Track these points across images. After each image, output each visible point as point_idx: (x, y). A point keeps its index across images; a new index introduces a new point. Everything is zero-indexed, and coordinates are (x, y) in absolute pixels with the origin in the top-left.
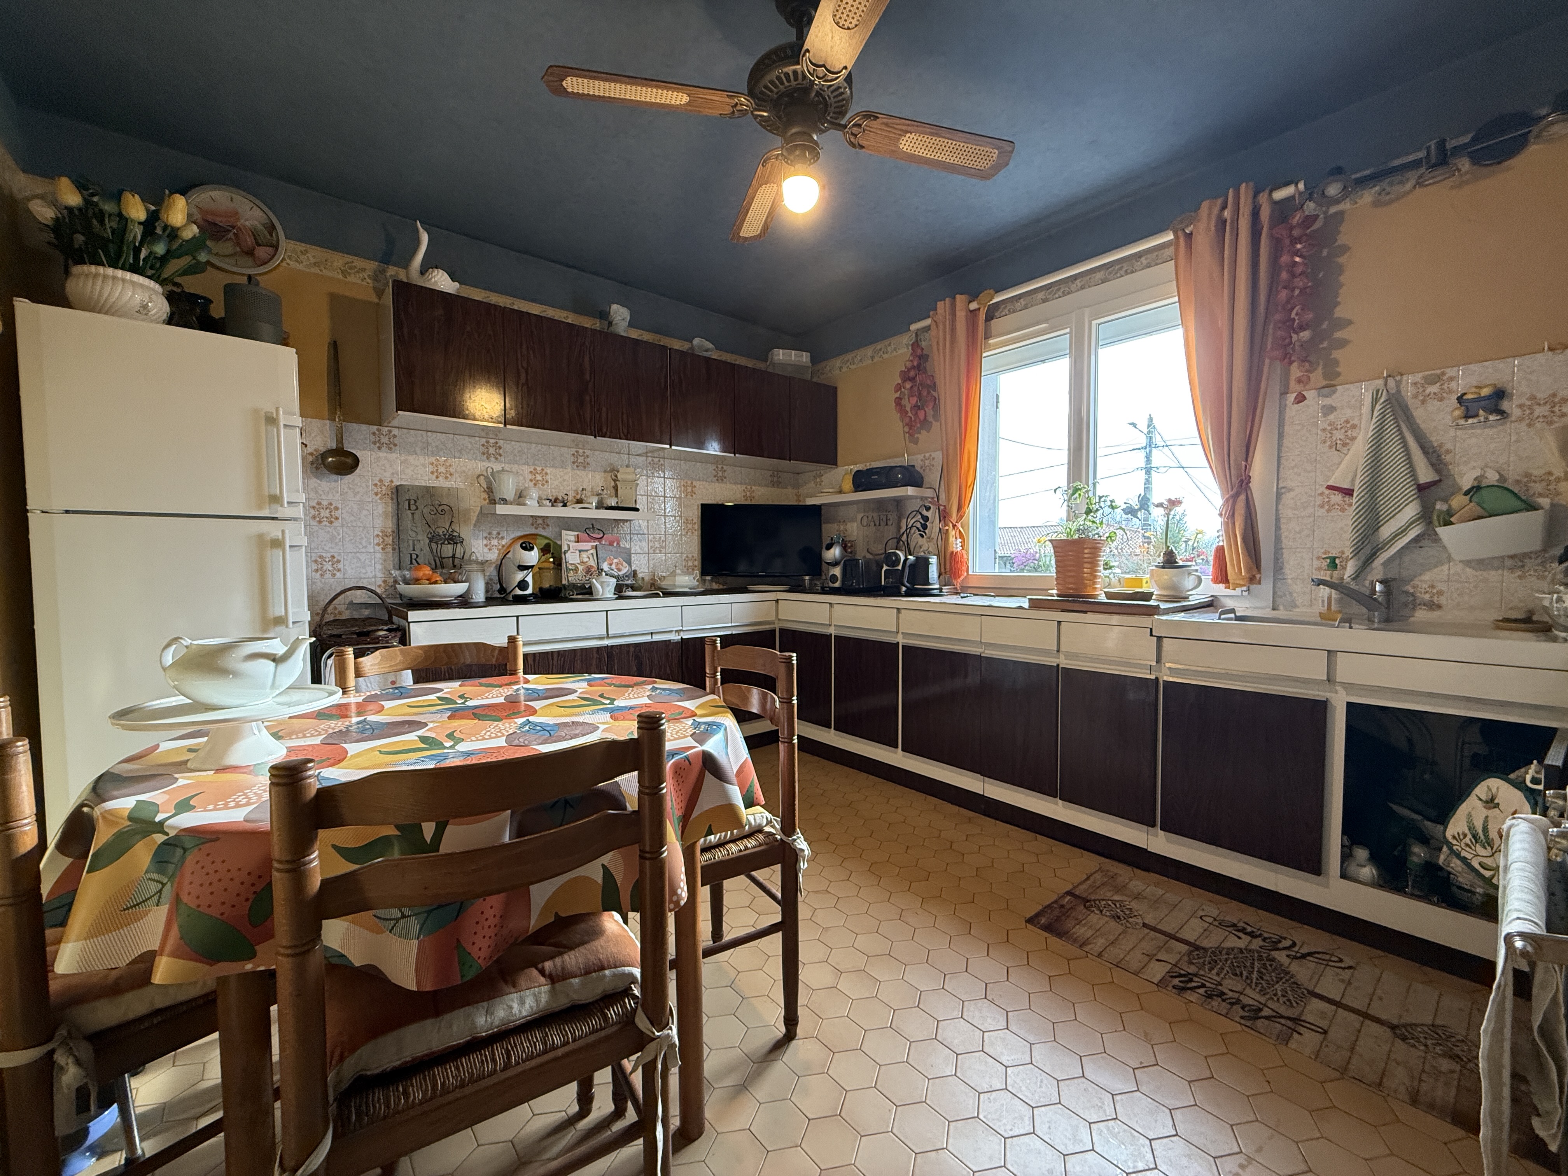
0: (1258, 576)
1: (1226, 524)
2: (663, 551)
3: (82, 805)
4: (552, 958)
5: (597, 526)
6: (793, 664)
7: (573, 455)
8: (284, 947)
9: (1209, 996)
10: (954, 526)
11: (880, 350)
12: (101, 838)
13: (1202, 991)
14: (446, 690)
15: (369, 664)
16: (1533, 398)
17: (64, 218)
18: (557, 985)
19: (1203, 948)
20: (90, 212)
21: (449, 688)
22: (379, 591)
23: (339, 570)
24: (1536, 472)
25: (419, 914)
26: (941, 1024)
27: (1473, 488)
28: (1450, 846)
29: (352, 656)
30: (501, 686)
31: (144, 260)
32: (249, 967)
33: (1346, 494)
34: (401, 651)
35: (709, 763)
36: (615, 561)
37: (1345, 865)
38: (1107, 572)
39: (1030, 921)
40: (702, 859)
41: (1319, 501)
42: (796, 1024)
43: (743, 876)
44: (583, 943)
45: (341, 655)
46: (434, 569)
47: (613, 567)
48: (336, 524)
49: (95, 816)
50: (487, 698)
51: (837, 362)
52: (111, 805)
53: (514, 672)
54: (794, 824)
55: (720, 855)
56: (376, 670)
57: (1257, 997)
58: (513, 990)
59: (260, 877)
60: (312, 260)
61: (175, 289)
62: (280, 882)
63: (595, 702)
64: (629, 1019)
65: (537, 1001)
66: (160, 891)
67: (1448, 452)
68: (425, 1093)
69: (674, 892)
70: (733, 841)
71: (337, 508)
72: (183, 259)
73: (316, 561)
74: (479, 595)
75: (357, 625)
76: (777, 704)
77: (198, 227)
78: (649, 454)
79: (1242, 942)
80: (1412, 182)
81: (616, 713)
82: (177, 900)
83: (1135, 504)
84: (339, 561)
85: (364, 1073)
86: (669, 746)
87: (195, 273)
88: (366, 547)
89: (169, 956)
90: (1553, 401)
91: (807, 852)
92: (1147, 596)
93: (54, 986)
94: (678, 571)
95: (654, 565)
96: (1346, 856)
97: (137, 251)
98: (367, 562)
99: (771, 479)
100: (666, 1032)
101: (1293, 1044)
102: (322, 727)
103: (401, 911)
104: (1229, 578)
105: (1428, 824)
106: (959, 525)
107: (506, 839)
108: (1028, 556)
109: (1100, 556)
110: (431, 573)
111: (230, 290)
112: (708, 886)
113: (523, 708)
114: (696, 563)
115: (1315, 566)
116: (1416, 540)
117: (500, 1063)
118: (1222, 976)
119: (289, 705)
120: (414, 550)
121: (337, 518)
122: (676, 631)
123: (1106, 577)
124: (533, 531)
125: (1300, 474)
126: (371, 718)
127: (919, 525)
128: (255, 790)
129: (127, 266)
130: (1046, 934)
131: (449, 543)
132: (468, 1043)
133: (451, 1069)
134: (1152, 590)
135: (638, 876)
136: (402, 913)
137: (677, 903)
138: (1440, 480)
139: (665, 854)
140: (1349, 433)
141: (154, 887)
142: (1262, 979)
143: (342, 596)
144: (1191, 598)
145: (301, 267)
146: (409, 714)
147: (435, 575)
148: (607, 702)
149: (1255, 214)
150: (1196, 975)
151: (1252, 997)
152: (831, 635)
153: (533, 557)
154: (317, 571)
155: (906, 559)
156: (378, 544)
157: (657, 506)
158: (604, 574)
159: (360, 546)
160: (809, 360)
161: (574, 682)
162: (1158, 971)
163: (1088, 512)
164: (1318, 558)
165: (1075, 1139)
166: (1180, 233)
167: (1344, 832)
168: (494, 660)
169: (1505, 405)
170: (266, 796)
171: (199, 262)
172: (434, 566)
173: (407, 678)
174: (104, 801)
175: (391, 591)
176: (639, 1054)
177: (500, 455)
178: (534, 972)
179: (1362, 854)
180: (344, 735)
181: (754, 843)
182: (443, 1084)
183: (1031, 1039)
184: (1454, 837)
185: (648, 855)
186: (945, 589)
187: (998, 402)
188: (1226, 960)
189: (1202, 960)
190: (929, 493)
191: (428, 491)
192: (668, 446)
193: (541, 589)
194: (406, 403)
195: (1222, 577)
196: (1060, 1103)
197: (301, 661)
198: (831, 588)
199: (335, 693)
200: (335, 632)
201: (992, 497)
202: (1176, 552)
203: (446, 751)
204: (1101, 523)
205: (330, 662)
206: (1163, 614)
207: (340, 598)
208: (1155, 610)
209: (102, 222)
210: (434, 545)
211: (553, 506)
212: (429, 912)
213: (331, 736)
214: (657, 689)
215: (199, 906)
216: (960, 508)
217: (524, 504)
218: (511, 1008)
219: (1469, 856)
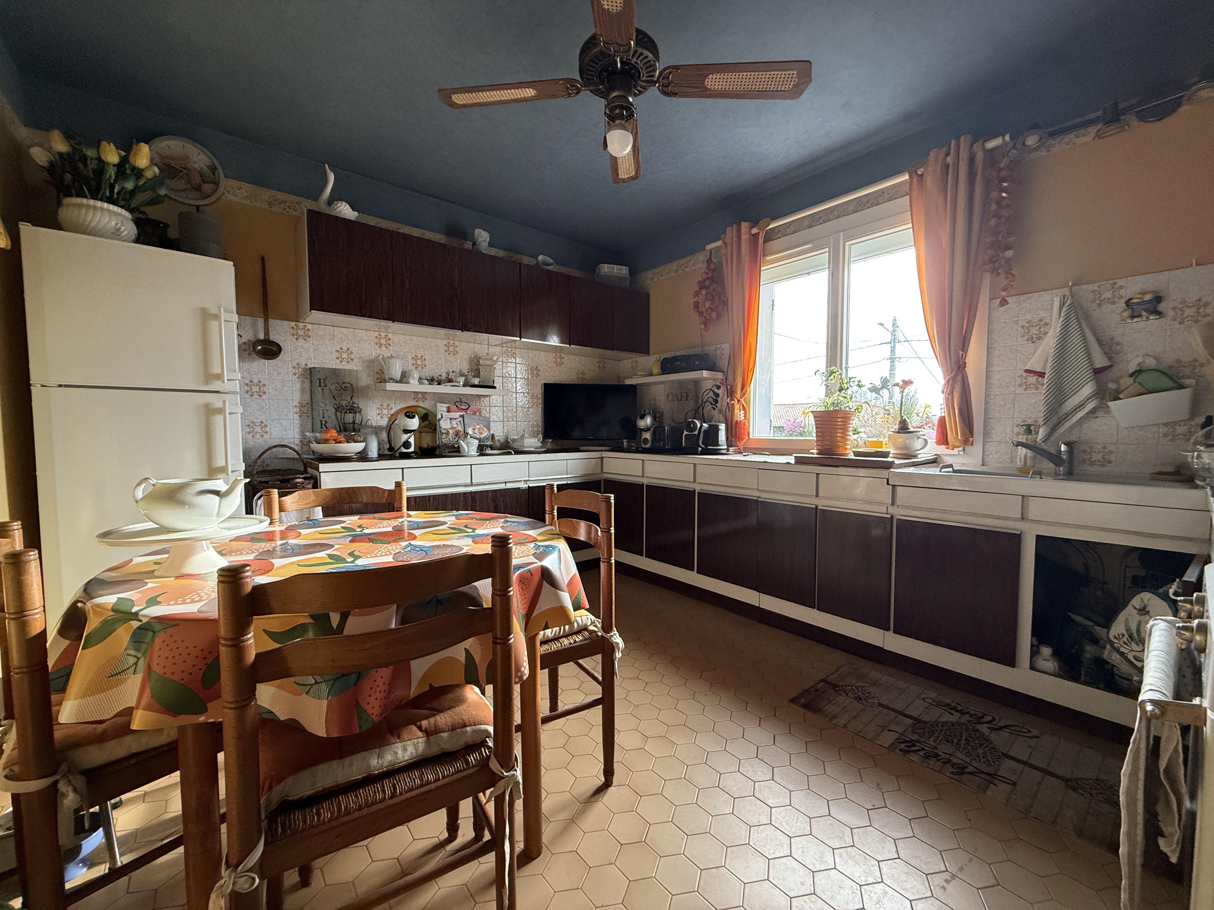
0: (971, 439)
1: (947, 400)
2: (515, 419)
3: (77, 601)
4: (427, 718)
5: (464, 400)
6: (611, 503)
7: (446, 345)
8: (229, 702)
9: (927, 757)
10: (738, 401)
11: (683, 265)
12: (92, 624)
13: (921, 753)
14: (348, 522)
15: (290, 502)
16: (1183, 302)
17: (56, 161)
18: (432, 738)
19: (925, 722)
20: (77, 157)
21: (351, 520)
22: (296, 448)
23: (266, 433)
24: (1184, 360)
25: (329, 680)
26: (722, 776)
27: (1135, 372)
28: (1112, 643)
29: (277, 496)
30: (389, 519)
31: (118, 193)
32: (202, 719)
33: (1040, 376)
34: (314, 493)
35: (546, 575)
36: (478, 427)
37: (1034, 659)
38: (855, 437)
39: (792, 701)
40: (541, 650)
41: (1019, 381)
42: (612, 775)
43: (572, 663)
44: (450, 708)
45: (269, 495)
46: (339, 432)
47: (476, 431)
48: (264, 397)
49: (87, 609)
50: (379, 527)
51: (649, 274)
52: (98, 600)
53: (399, 509)
54: (612, 624)
55: (554, 647)
56: (295, 507)
57: (963, 757)
58: (398, 741)
59: (210, 652)
60: (246, 194)
61: (141, 216)
62: (225, 653)
63: (461, 531)
64: (484, 763)
65: (416, 749)
66: (136, 664)
67: (1118, 344)
68: (332, 814)
69: (518, 670)
70: (566, 636)
71: (264, 385)
72: (147, 193)
73: (249, 426)
74: (373, 452)
75: (280, 475)
76: (599, 533)
77: (159, 168)
78: (504, 345)
79: (954, 717)
80: (1092, 135)
81: (476, 539)
82: (149, 668)
83: (878, 384)
84: (266, 426)
85: (287, 798)
86: (515, 562)
87: (155, 204)
88: (286, 415)
89: (144, 709)
90: (1200, 304)
91: (621, 645)
92: (886, 455)
93: (58, 734)
94: (526, 435)
95: (508, 431)
96: (1035, 652)
97: (112, 187)
98: (288, 426)
99: (598, 364)
100: (512, 773)
101: (989, 793)
102: (254, 547)
103: (314, 679)
104: (949, 441)
105: (1097, 628)
106: (742, 400)
107: (393, 626)
108: (795, 424)
109: (850, 424)
110: (336, 435)
111: (183, 218)
112: (547, 670)
113: (406, 535)
114: (540, 429)
115: (1015, 432)
116: (1093, 412)
117: (388, 793)
118: (938, 742)
119: (229, 529)
120: (323, 417)
121: (264, 393)
122: (525, 481)
123: (854, 440)
124: (415, 404)
125: (1003, 361)
126: (292, 541)
127: (711, 400)
128: (205, 590)
129: (105, 199)
130: (805, 711)
131: (351, 413)
132: (364, 778)
133: (352, 797)
134: (889, 450)
135: (491, 657)
136: (316, 680)
137: (521, 678)
138: (1111, 366)
139: (512, 641)
140: (1042, 329)
141: (132, 660)
142: (968, 744)
143: (269, 452)
144: (919, 456)
145: (237, 199)
146: (320, 539)
147: (340, 437)
148: (471, 530)
149: (972, 160)
150: (918, 741)
151: (960, 757)
152: (643, 484)
153: (414, 423)
154: (249, 433)
155: (701, 426)
156: (296, 413)
157: (510, 385)
158: (469, 436)
159: (283, 414)
160: (628, 272)
161: (446, 516)
162: (888, 738)
163: (841, 390)
164: (1018, 426)
165: (822, 860)
166: (914, 175)
167: (1033, 635)
168: (384, 500)
169: (1161, 307)
170: (215, 595)
171: (159, 196)
172: (338, 430)
173: (318, 512)
174: (93, 598)
175: (306, 448)
176: (492, 789)
177: (389, 345)
178: (414, 728)
179: (1046, 651)
180: (271, 553)
181: (581, 638)
182: (346, 808)
183: (791, 787)
184: (1115, 637)
185: (499, 641)
186: (731, 449)
187: (773, 305)
188: (941, 731)
189: (922, 731)
190: (719, 375)
191: (335, 372)
192: (518, 339)
193: (421, 448)
194: (318, 304)
195: (943, 440)
196: (811, 834)
197: (238, 497)
198: (643, 448)
199: (265, 521)
200: (264, 479)
201: (768, 379)
202: (908, 421)
203: (348, 565)
204: (851, 398)
205: (260, 502)
206: (897, 468)
207: (267, 454)
208: (890, 465)
209: (85, 164)
210: (339, 414)
211: (430, 384)
212: (335, 680)
213: (261, 554)
214: (508, 521)
215: (165, 673)
216: (743, 387)
217: (408, 383)
218: (396, 753)
219: (1126, 651)
